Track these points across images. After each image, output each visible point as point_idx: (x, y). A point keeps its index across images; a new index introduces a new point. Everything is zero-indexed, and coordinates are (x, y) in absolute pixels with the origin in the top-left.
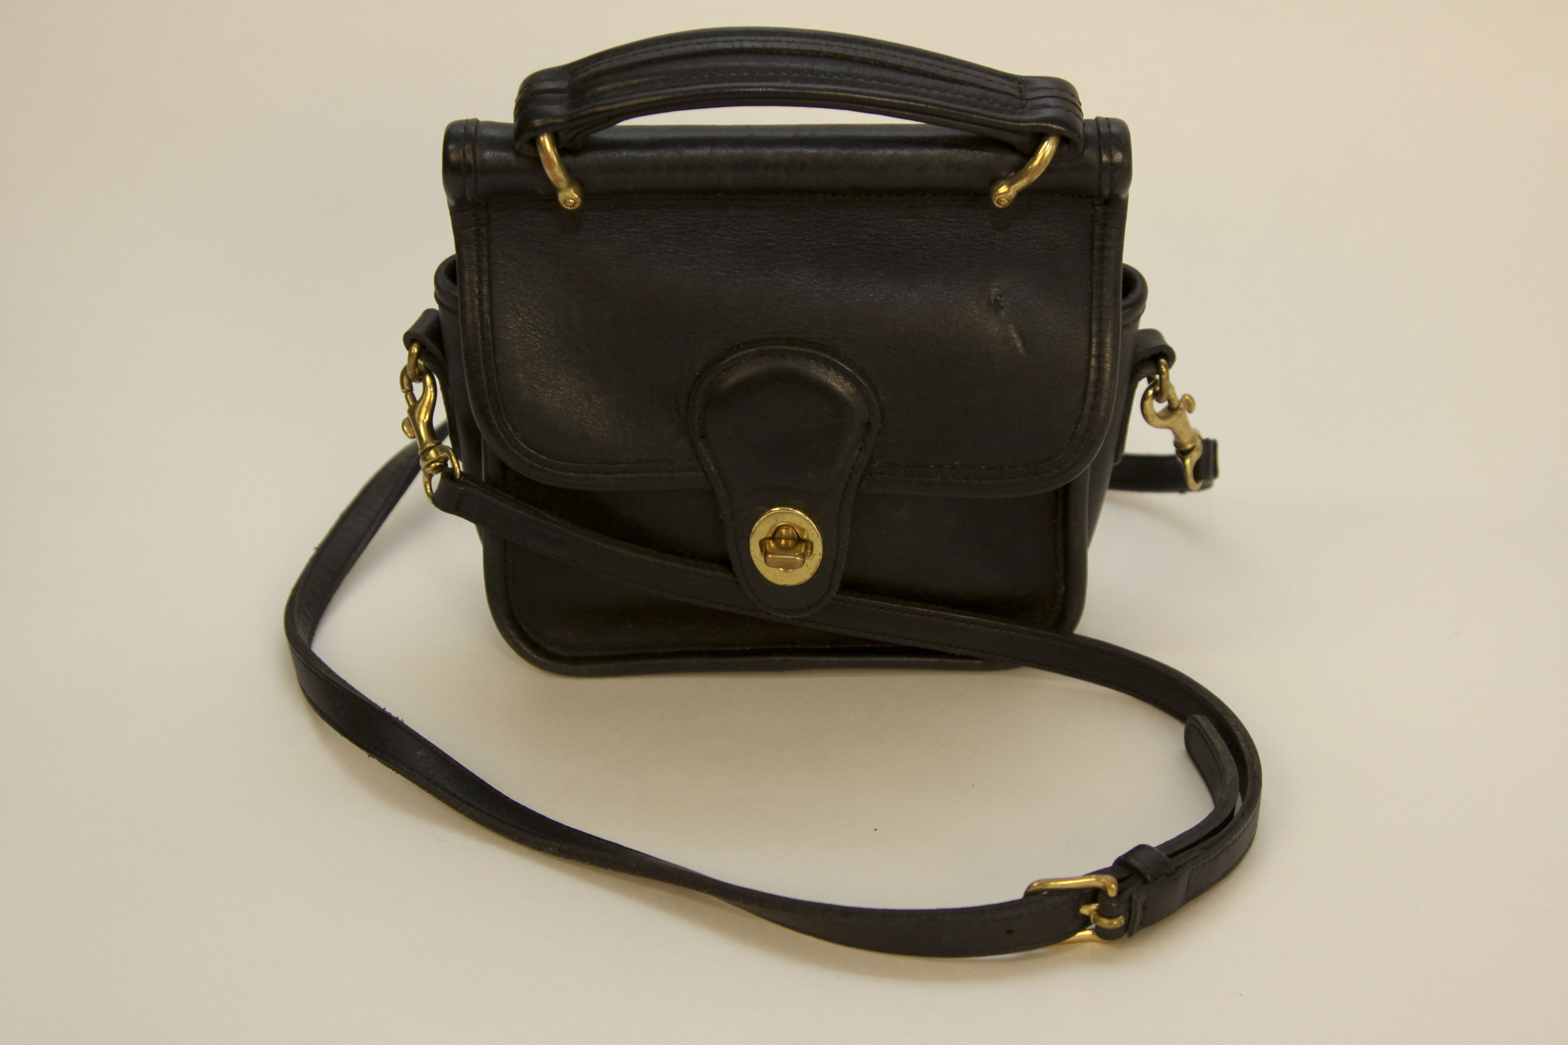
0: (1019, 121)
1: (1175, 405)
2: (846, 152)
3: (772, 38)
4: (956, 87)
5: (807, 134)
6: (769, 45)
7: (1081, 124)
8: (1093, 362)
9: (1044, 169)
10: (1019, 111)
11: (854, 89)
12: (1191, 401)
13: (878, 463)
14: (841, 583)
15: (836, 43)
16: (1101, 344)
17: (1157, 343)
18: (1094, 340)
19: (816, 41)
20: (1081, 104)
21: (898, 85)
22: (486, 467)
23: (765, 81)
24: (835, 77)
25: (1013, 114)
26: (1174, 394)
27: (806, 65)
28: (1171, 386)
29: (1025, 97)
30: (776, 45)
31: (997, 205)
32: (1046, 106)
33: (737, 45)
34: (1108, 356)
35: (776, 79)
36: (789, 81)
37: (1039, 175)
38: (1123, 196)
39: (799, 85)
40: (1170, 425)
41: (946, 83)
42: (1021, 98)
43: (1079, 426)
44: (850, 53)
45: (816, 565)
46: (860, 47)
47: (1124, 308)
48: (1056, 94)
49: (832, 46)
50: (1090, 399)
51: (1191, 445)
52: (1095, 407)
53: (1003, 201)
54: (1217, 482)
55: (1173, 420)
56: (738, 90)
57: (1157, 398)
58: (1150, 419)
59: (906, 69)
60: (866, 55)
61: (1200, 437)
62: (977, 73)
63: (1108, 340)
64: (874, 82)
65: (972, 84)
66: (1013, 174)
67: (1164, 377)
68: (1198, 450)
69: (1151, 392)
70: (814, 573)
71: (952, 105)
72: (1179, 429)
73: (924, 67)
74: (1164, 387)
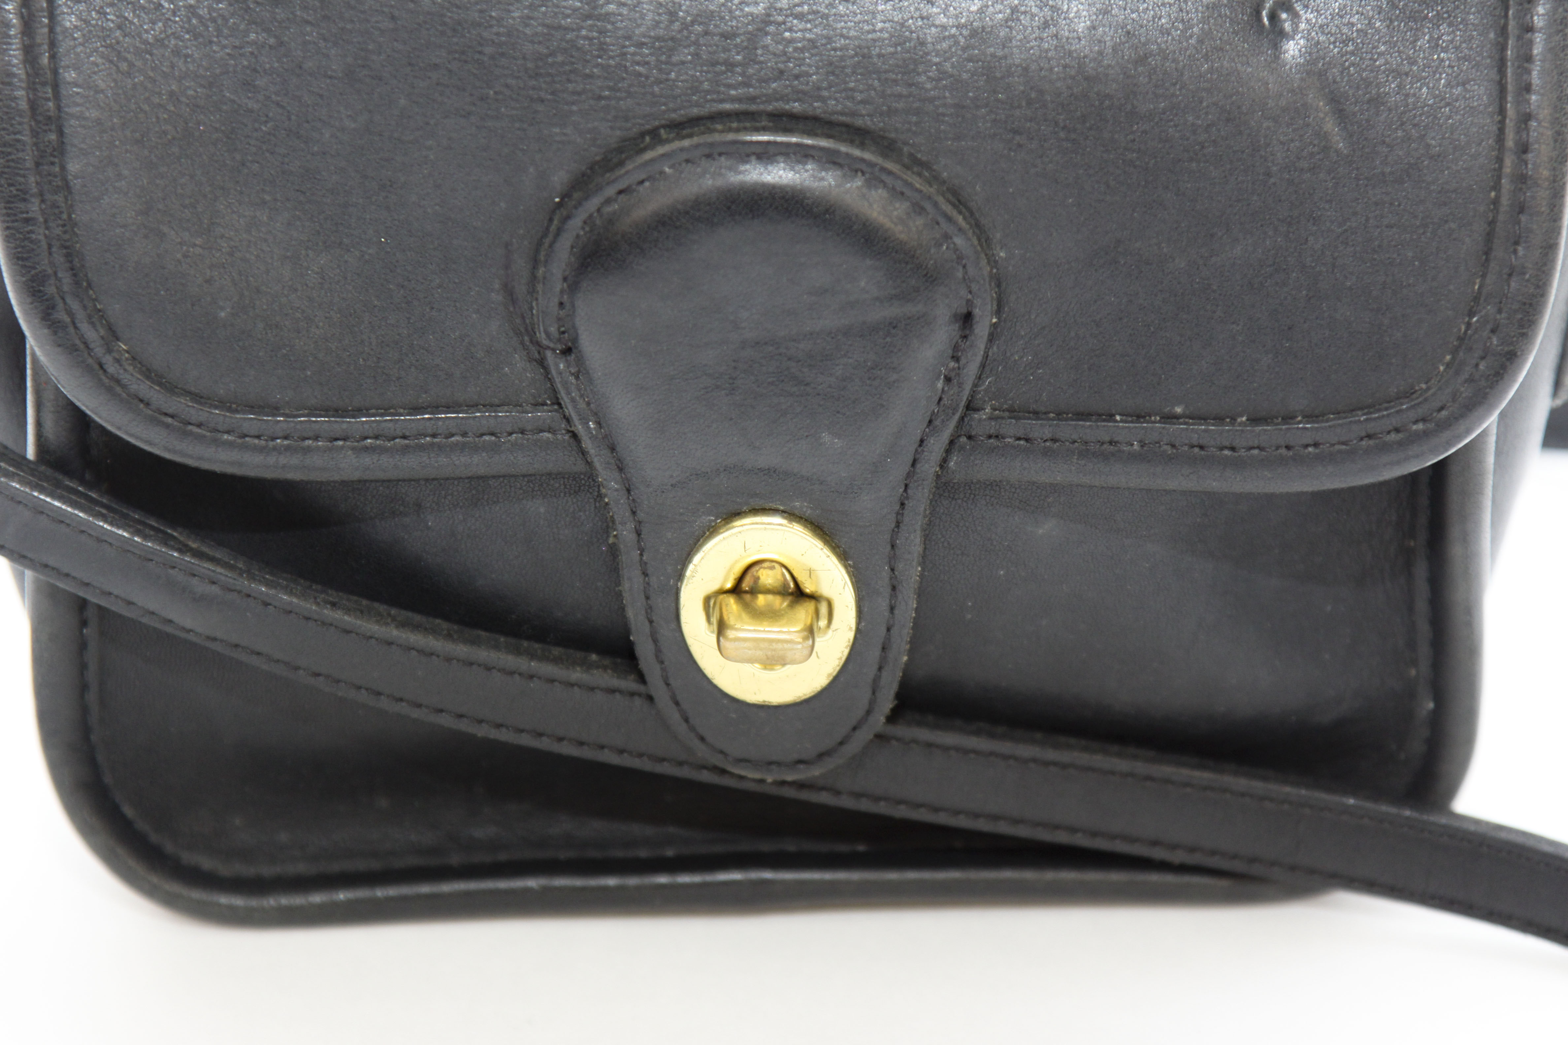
13: (988, 410)
14: (899, 696)
22: (39, 424)
43: (1475, 319)
45: (840, 655)
70: (835, 674)
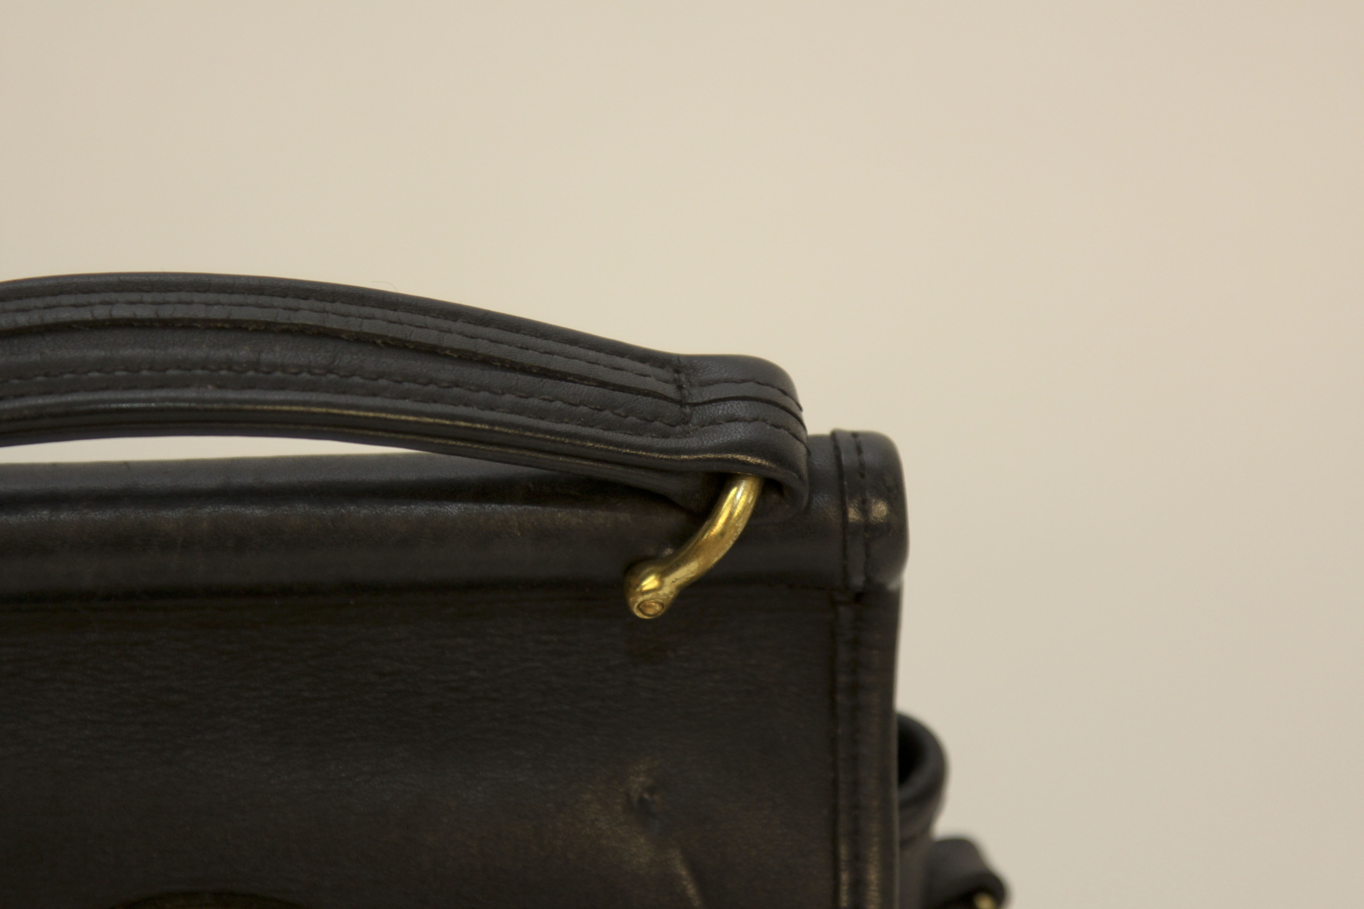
0: (679, 451)
2: (329, 512)
3: (172, 297)
4: (549, 384)
5: (249, 480)
6: (167, 312)
7: (803, 450)
9: (731, 543)
10: (678, 428)
11: (343, 399)
15: (303, 304)
16: (858, 885)
18: (845, 877)
19: (263, 299)
20: (801, 409)
21: (432, 388)
23: (161, 387)
24: (305, 376)
25: (666, 436)
27: (244, 353)
29: (690, 401)
30: (181, 312)
31: (639, 614)
32: (732, 419)
33: (101, 313)
35: (185, 384)
36: (210, 387)
37: (721, 554)
38: (892, 586)
39: (231, 395)
41: (529, 378)
42: (681, 403)
44: (334, 322)
46: (353, 309)
47: (904, 805)
48: (751, 394)
49: (297, 310)
53: (650, 606)
56: (107, 406)
59: (448, 352)
60: (368, 327)
62: (592, 354)
63: (873, 876)
64: (383, 382)
65: (581, 379)
66: (669, 551)
71: (544, 424)
73: (484, 347)
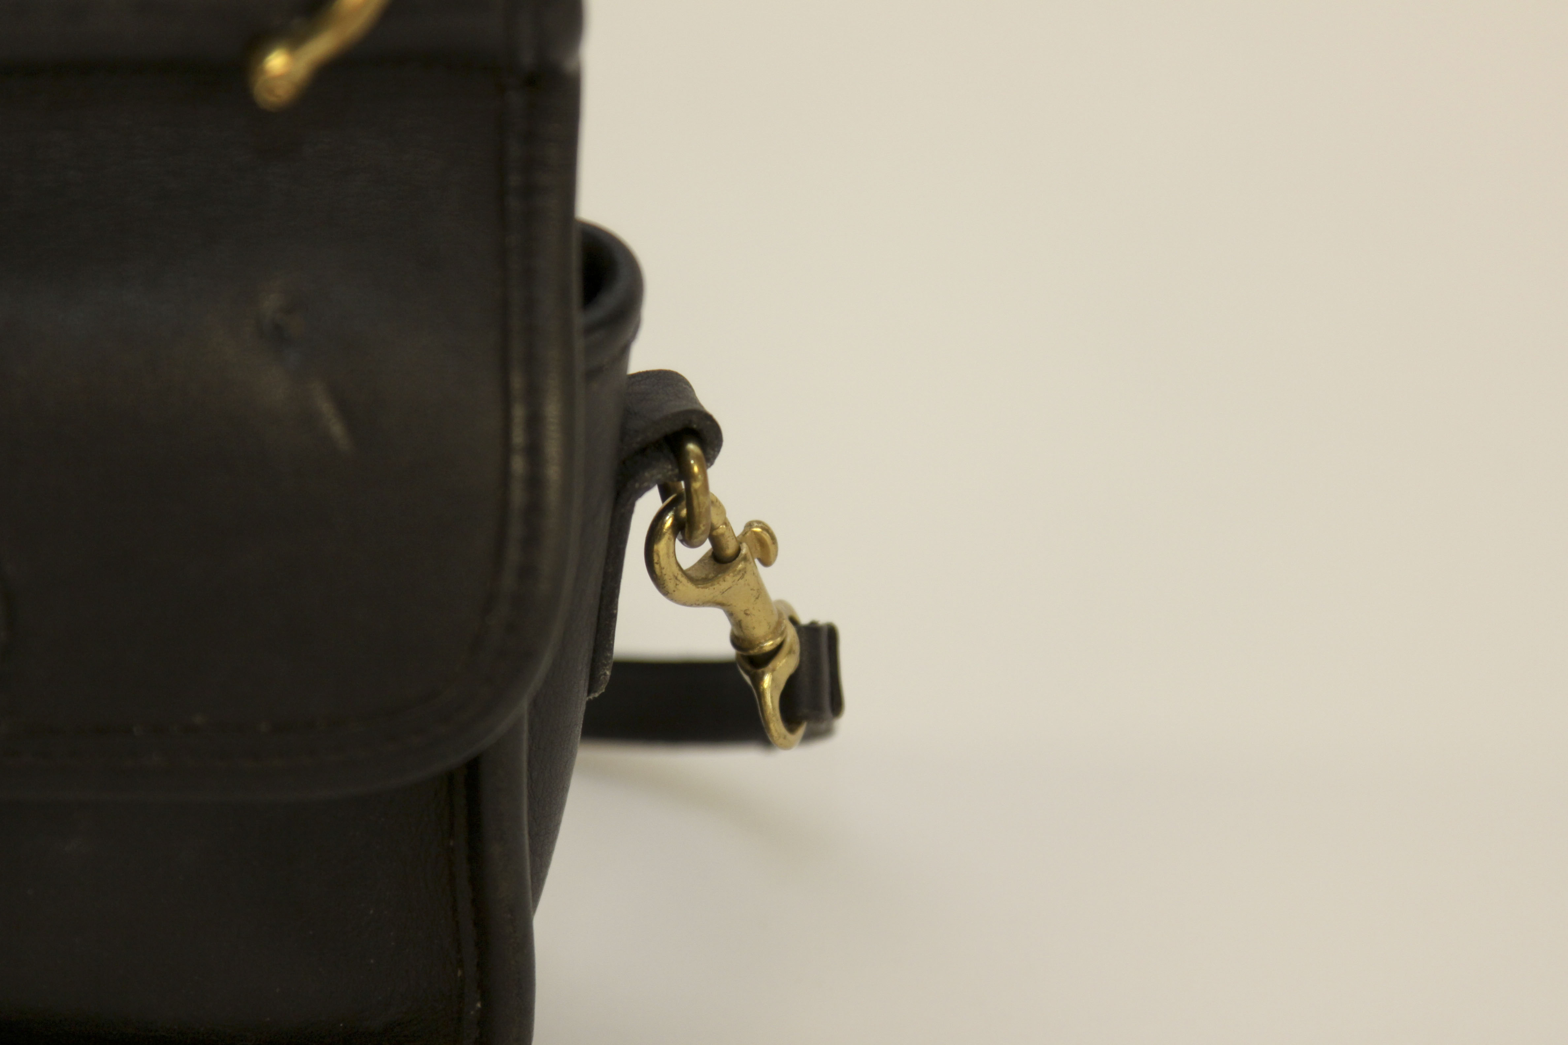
1: (730, 550)
8: (518, 464)
9: (374, 9)
12: (766, 537)
16: (534, 422)
17: (678, 406)
18: (518, 411)
26: (726, 523)
28: (715, 503)
34: (553, 447)
37: (360, 24)
38: (570, 66)
40: (720, 599)
43: (490, 619)
47: (589, 330)
50: (513, 554)
51: (770, 643)
52: (527, 572)
53: (278, 88)
54: (845, 724)
55: (728, 582)
57: (683, 535)
58: (670, 585)
61: (793, 621)
63: (552, 410)
67: (696, 485)
68: (791, 652)
69: (669, 521)
72: (740, 606)
74: (697, 511)
